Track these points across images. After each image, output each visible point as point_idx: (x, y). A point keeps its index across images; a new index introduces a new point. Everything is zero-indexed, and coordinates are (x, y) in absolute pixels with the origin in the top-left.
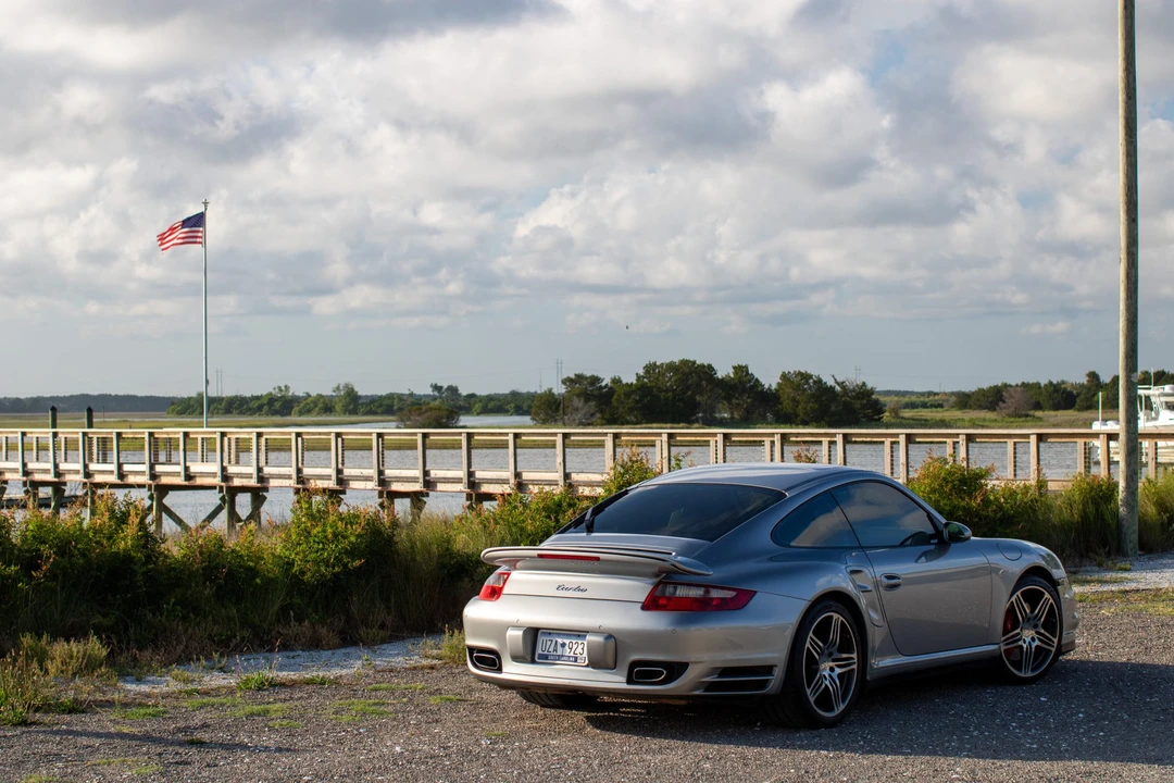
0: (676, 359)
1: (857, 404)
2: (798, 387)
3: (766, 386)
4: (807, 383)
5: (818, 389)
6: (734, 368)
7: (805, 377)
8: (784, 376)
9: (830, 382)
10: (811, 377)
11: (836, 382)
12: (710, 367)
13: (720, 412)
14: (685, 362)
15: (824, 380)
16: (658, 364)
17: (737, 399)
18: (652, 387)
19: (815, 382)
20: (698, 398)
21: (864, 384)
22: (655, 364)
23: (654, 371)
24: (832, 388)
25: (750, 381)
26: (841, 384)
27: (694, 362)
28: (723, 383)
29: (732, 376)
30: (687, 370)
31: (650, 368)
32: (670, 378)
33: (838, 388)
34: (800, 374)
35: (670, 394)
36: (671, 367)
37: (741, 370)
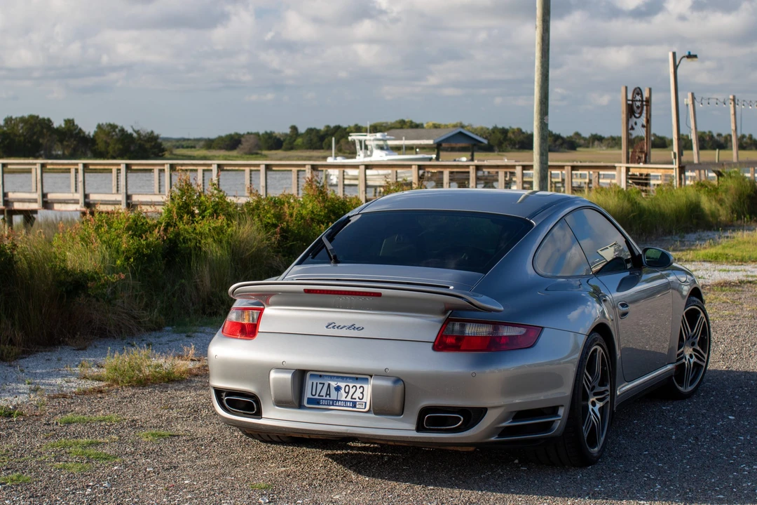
0: (26, 115)
1: (148, 146)
2: (108, 134)
3: (87, 133)
4: (114, 131)
5: (122, 135)
6: (65, 121)
7: (113, 127)
8: (99, 127)
9: (130, 131)
10: (117, 127)
11: (134, 130)
12: (49, 120)
13: (55, 150)
14: (32, 117)
15: (126, 129)
16: (14, 117)
17: (67, 141)
18: (10, 133)
19: (120, 131)
20: (41, 141)
21: (152, 132)
22: (11, 118)
23: (11, 122)
24: (131, 135)
25: (75, 129)
26: (137, 132)
27: (38, 117)
28: (58, 131)
29: (63, 126)
30: (33, 122)
31: (8, 120)
32: (22, 128)
33: (135, 135)
34: (110, 125)
35: (22, 138)
36: (22, 120)
37: (70, 122)
